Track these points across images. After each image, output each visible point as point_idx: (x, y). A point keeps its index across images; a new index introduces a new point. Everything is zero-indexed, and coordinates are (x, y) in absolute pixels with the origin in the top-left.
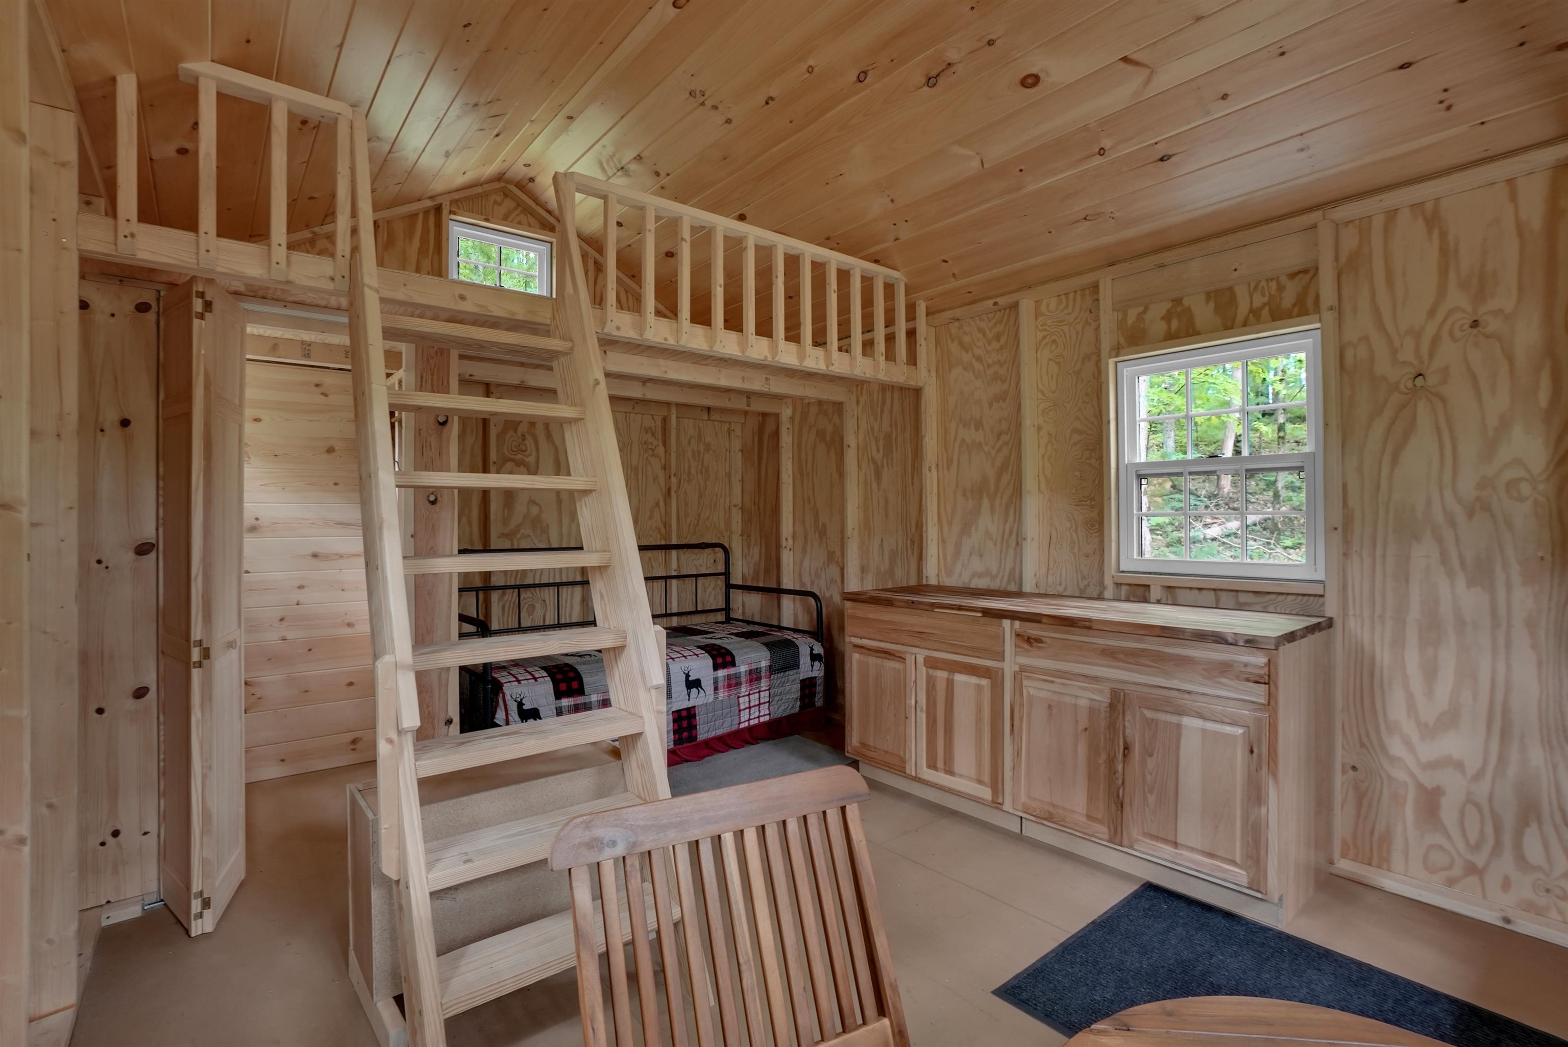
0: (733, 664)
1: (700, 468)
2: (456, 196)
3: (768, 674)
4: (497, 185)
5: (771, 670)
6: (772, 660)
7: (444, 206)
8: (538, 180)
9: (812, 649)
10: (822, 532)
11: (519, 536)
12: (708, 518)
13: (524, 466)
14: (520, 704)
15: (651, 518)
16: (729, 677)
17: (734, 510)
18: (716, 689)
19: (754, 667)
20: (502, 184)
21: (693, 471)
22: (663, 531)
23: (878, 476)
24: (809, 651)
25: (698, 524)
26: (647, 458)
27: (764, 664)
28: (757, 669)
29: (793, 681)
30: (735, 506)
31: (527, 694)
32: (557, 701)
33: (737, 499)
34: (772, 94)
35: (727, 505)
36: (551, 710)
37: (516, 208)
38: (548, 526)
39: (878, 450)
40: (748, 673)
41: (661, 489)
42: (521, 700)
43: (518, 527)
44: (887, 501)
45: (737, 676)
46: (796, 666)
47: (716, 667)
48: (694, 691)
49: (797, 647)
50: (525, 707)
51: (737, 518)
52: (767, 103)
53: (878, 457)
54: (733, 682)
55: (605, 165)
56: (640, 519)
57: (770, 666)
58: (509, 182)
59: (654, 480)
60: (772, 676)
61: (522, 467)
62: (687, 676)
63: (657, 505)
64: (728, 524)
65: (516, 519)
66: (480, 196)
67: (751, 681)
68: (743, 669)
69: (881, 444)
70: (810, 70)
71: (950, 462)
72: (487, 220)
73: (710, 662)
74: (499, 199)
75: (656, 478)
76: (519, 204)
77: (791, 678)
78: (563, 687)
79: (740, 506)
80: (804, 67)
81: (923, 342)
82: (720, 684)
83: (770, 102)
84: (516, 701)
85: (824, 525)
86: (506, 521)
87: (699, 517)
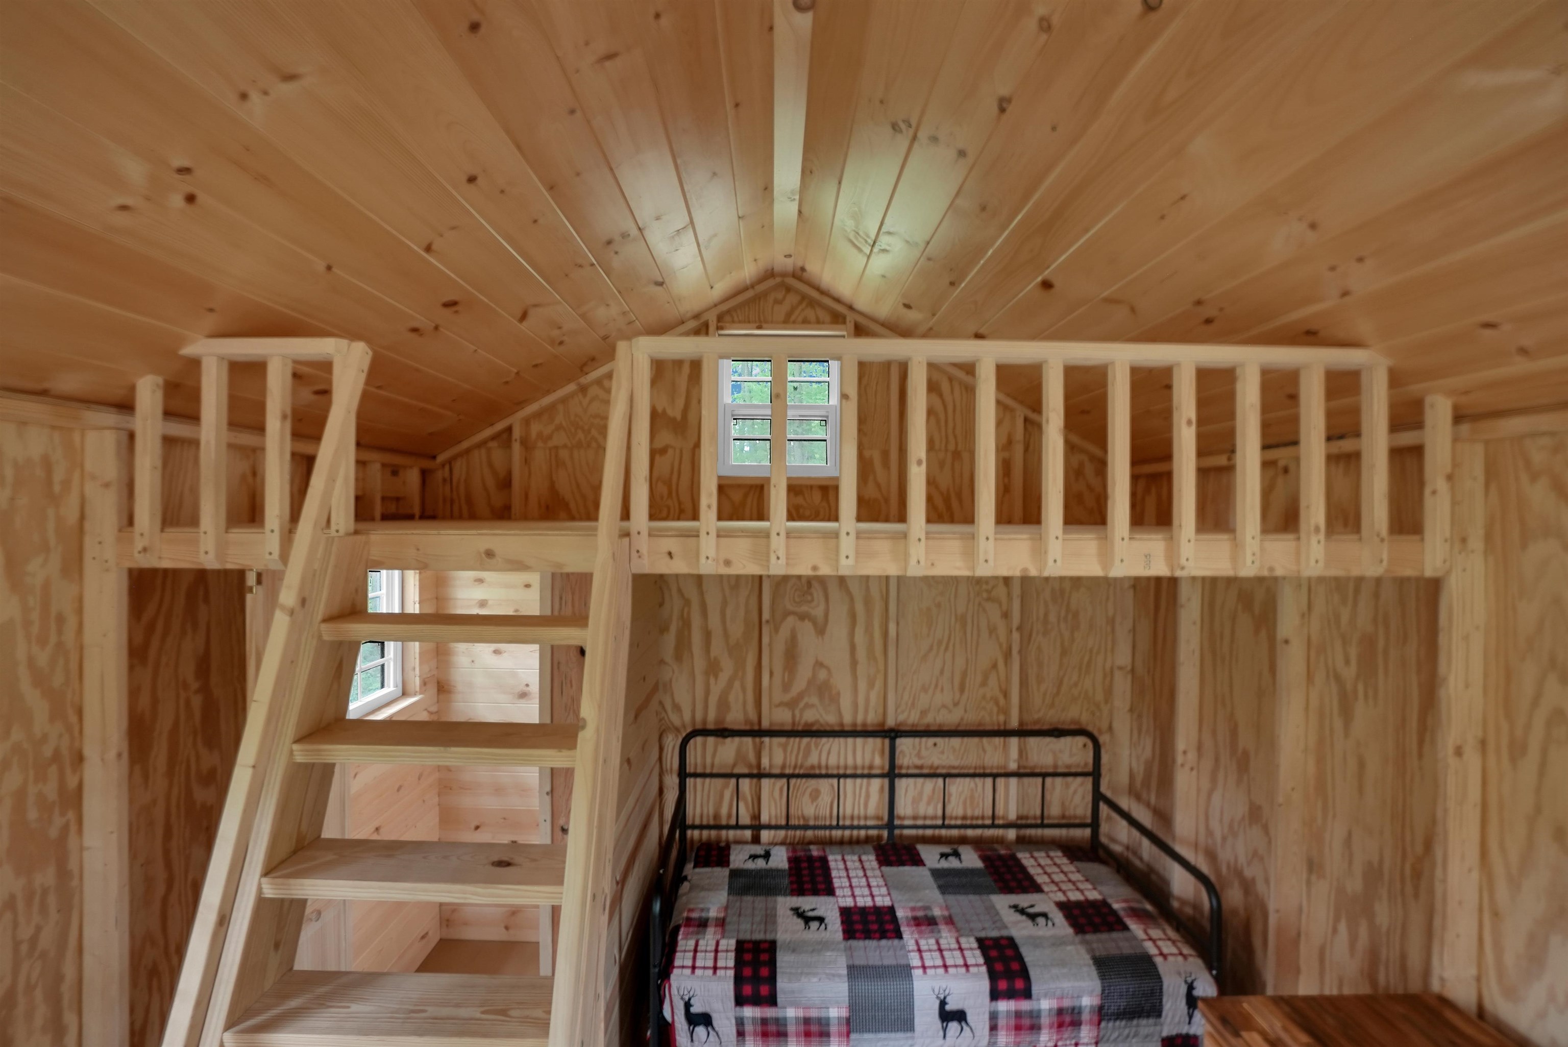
0: (1027, 994)
1: (1063, 614)
2: (724, 307)
3: (1096, 1018)
4: (771, 282)
5: (1102, 1014)
6: (1105, 994)
7: (710, 322)
8: (808, 267)
9: (1191, 988)
10: (1243, 764)
11: (802, 705)
12: (1076, 685)
13: (809, 620)
14: (688, 1005)
15: (984, 683)
16: (1018, 1015)
17: (1118, 677)
18: (993, 1028)
19: (1067, 1003)
20: (778, 280)
21: (1052, 618)
22: (1002, 701)
23: (1346, 711)
24: (1183, 989)
25: (1058, 693)
26: (980, 604)
27: (1088, 1002)
28: (1073, 1009)
29: (1147, 1036)
30: (1120, 668)
31: (698, 992)
32: (738, 1009)
33: (1123, 657)
34: (1004, 91)
35: (1108, 665)
36: (728, 1019)
37: (800, 302)
38: (839, 694)
39: (1347, 662)
40: (1054, 1012)
41: (1001, 645)
42: (690, 999)
43: (801, 696)
44: (1361, 765)
45: (1035, 1015)
46: (1155, 1011)
47: (995, 995)
48: (954, 1026)
49: (1159, 978)
50: (693, 1010)
51: (1122, 685)
52: (1002, 110)
53: (1349, 673)
54: (1026, 1022)
55: (856, 242)
56: (967, 685)
57: (1101, 1008)
58: (784, 275)
59: (991, 633)
60: (1103, 1024)
61: (806, 621)
62: (943, 1003)
63: (995, 666)
64: (1109, 693)
65: (800, 684)
66: (757, 298)
67: (1060, 1025)
68: (1046, 1005)
69: (1353, 652)
70: (1045, 25)
71: (1517, 750)
72: (759, 328)
73: (984, 985)
74: (780, 295)
75: (992, 630)
76: (804, 297)
77: (1144, 1031)
78: (747, 990)
79: (1129, 668)
80: (1031, 24)
81: (1441, 485)
82: (1002, 1022)
83: (1005, 105)
84: (682, 998)
85: (1246, 754)
86: (786, 687)
87: (1061, 683)
